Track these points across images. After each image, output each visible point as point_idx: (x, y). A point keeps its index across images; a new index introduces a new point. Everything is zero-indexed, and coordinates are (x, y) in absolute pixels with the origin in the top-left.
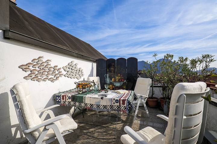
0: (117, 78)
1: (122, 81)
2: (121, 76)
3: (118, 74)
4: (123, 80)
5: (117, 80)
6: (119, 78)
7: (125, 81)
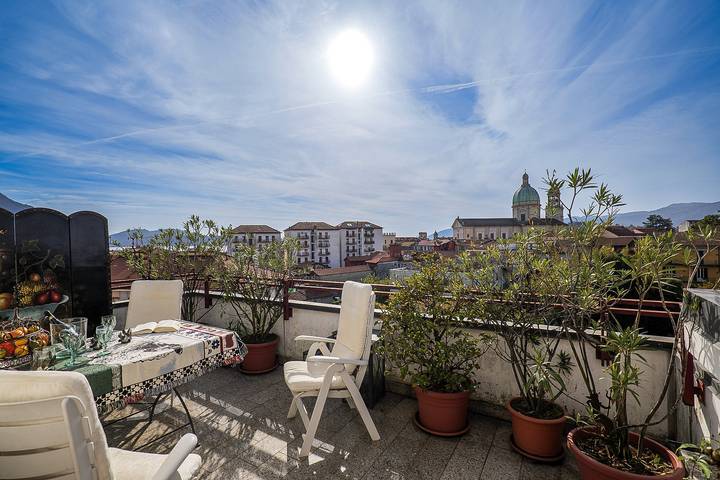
0: (25, 290)
1: (50, 300)
2: (46, 280)
3: (29, 274)
4: (56, 297)
5: (25, 300)
6: (37, 289)
7: (67, 298)
